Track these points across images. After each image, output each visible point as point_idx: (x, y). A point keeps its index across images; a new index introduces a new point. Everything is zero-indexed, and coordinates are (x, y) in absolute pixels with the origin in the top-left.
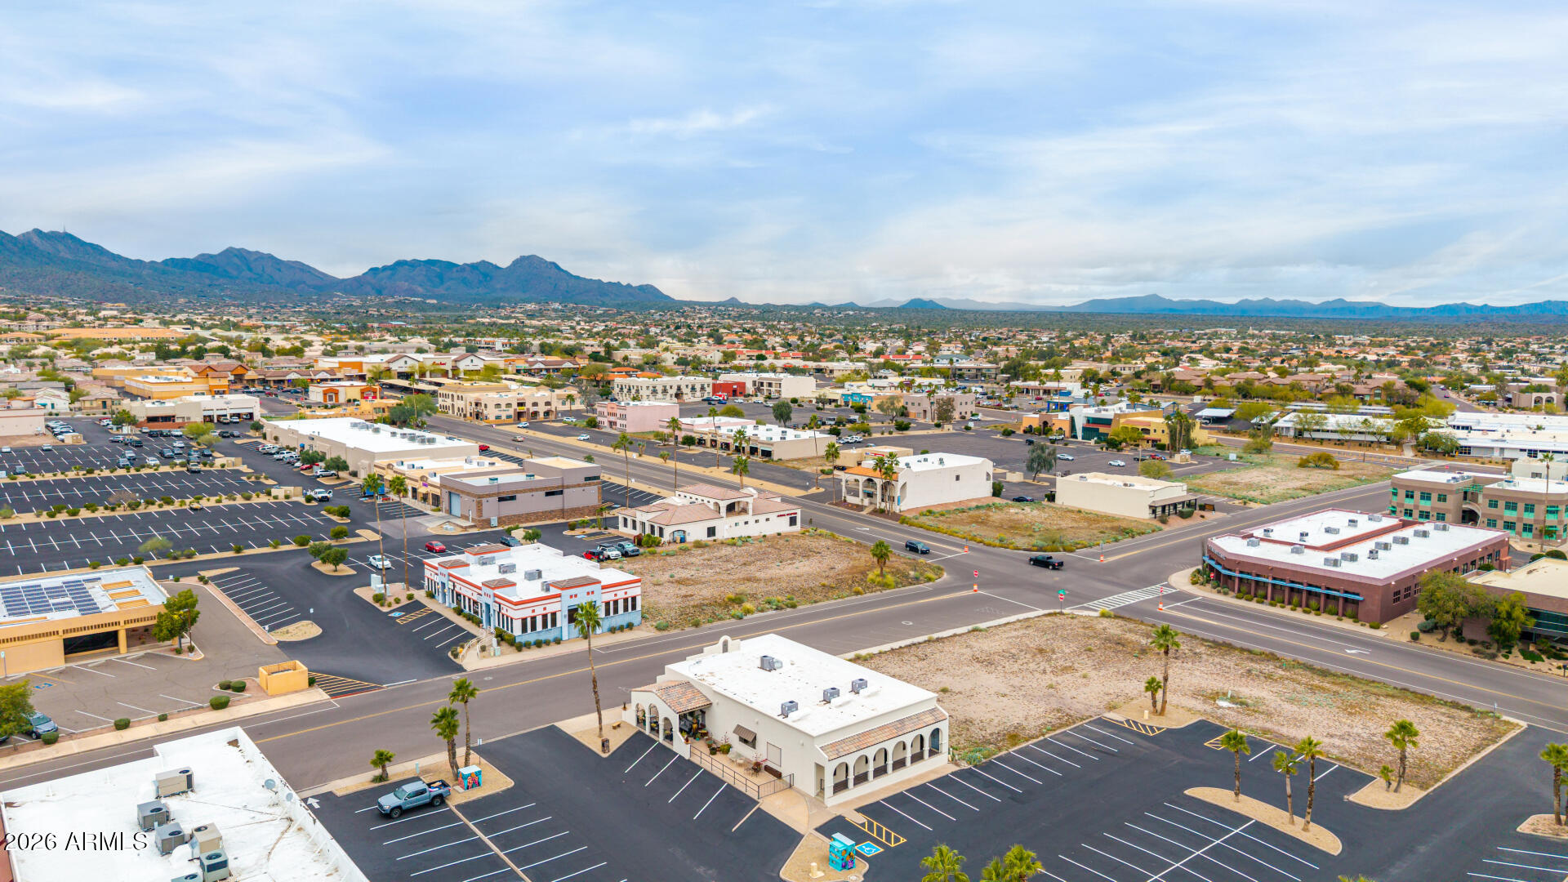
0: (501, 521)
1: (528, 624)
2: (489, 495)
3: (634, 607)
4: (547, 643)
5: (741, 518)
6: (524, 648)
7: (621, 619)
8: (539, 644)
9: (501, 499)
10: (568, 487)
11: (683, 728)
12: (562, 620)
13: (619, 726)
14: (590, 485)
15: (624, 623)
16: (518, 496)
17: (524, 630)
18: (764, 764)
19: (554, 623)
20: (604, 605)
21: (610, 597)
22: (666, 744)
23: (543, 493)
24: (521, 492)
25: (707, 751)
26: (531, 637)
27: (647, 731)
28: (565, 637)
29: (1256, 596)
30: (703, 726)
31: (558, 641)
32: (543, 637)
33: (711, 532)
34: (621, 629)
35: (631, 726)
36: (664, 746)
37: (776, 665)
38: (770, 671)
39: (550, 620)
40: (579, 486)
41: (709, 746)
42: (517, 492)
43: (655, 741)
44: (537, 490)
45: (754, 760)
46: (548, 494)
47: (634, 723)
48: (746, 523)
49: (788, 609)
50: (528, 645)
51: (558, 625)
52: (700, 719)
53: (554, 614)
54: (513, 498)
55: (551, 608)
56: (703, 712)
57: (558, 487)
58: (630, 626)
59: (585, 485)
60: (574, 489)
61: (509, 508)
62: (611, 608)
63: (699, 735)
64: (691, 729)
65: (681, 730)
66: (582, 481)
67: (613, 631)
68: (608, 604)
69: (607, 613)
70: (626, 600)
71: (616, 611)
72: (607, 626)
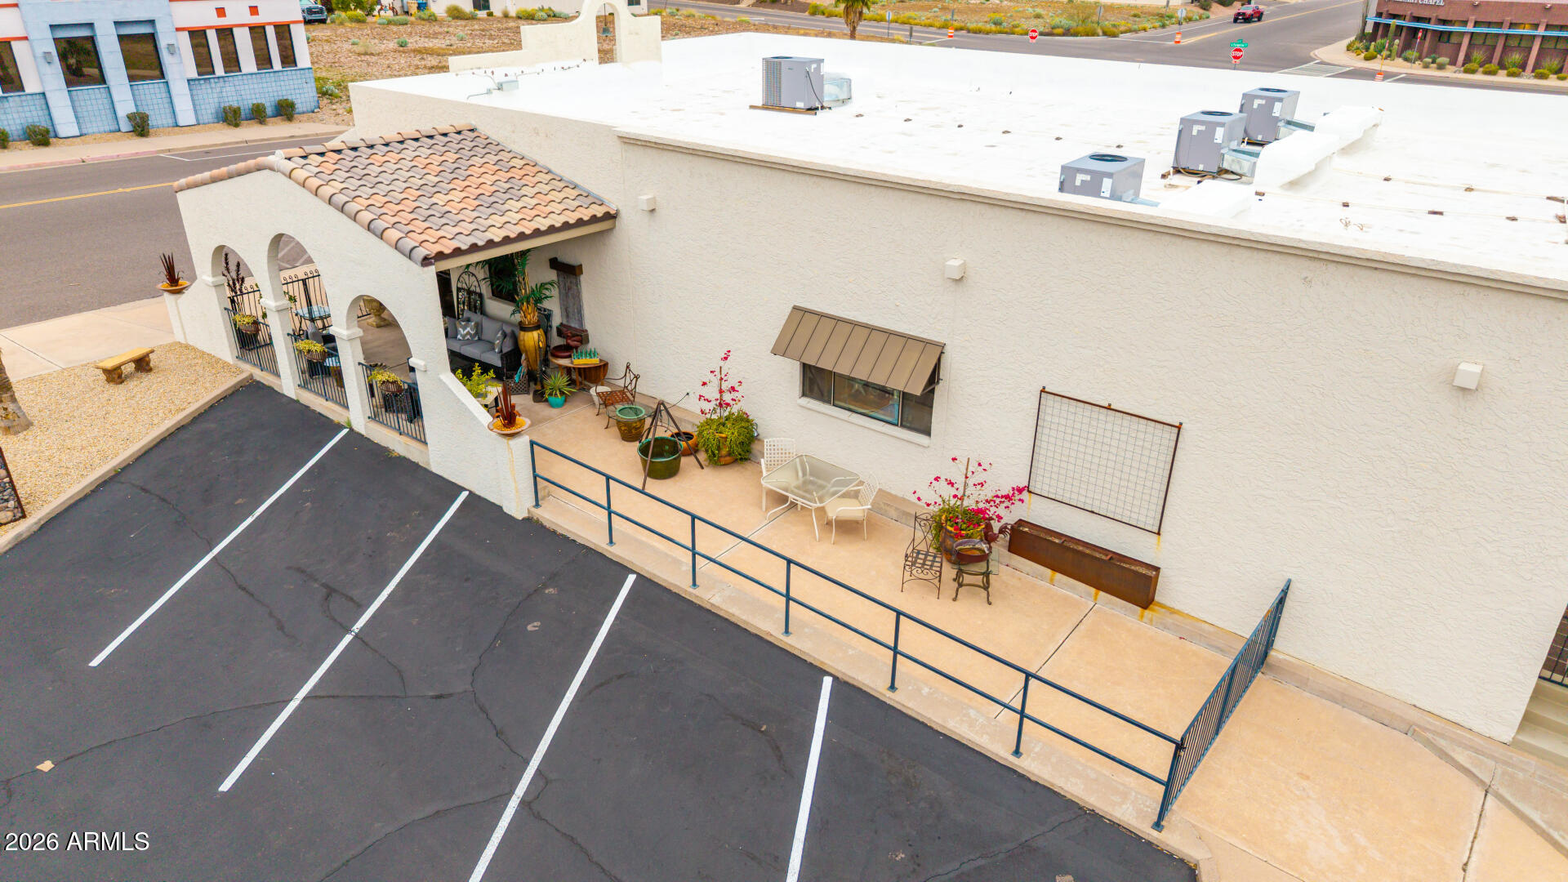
3: (289, 59)
7: (251, 87)
11: (471, 351)
12: (39, 73)
13: (142, 364)
15: (269, 102)
18: (1010, 516)
19: (9, 78)
20: (184, 37)
21: (202, 16)
22: (389, 437)
25: (625, 459)
27: (288, 381)
28: (70, 124)
29: (1502, 66)
30: (574, 339)
31: (38, 136)
34: (258, 115)
35: (213, 362)
36: (381, 454)
37: (830, 91)
38: (812, 110)
41: (630, 433)
43: (331, 427)
45: (935, 497)
47: (224, 347)
51: (28, 84)
52: (553, 305)
56: (568, 272)
58: (285, 110)
62: (214, 51)
63: (560, 380)
64: (513, 357)
65: (462, 365)
67: (231, 117)
68: (198, 36)
69: (204, 63)
70: (258, 32)
71: (232, 62)
72: (209, 112)
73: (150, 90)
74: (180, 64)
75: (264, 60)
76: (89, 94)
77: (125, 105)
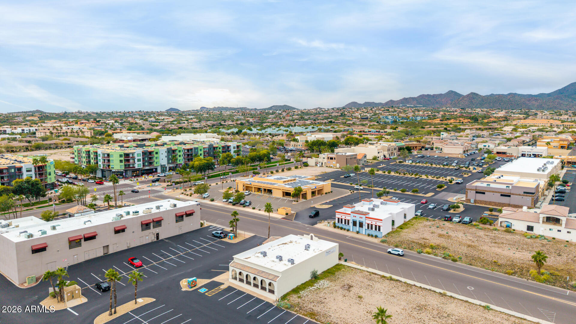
0: (475, 201)
1: (340, 220)
2: (471, 190)
3: (379, 230)
4: (345, 229)
5: (555, 227)
6: (337, 228)
7: (373, 232)
8: (342, 228)
9: (477, 192)
10: (513, 194)
12: (351, 224)
14: (526, 196)
15: (374, 235)
16: (486, 193)
17: (339, 222)
19: (348, 224)
20: (367, 224)
21: (369, 222)
23: (500, 194)
24: (488, 191)
26: (340, 225)
28: (351, 230)
31: (348, 230)
32: (344, 227)
33: (530, 228)
34: (372, 236)
39: (347, 222)
40: (520, 195)
42: (486, 191)
44: (496, 192)
46: (502, 195)
48: (559, 231)
49: (450, 261)
50: (338, 227)
51: (350, 225)
53: (348, 221)
54: (484, 193)
55: (347, 218)
57: (508, 193)
58: (376, 237)
59: (524, 195)
60: (517, 196)
61: (480, 197)
62: (370, 227)
66: (522, 193)
67: (369, 235)
68: (368, 224)
69: (368, 228)
70: (376, 226)
71: (372, 228)
72: (367, 233)
73: (361, 228)
74: (365, 227)
75: (376, 229)
76: (354, 227)
77: (358, 230)
